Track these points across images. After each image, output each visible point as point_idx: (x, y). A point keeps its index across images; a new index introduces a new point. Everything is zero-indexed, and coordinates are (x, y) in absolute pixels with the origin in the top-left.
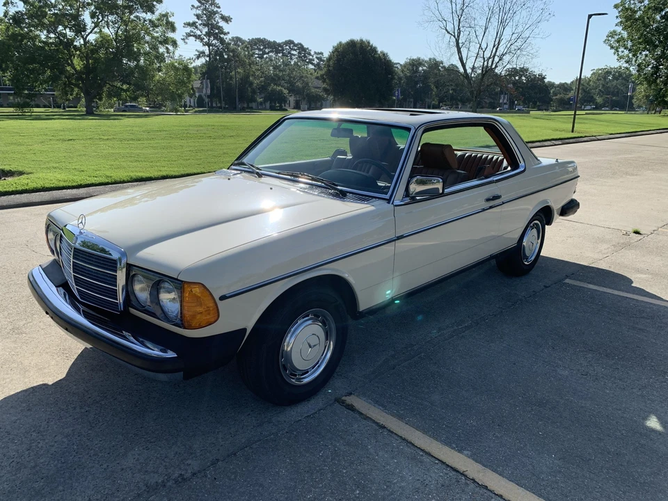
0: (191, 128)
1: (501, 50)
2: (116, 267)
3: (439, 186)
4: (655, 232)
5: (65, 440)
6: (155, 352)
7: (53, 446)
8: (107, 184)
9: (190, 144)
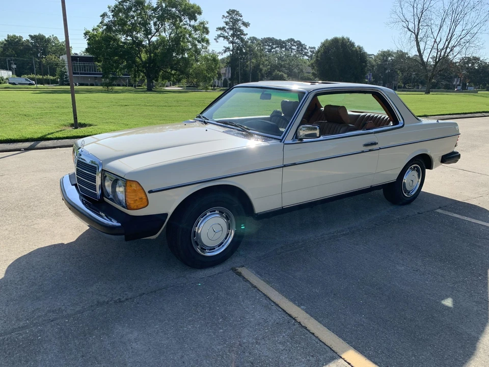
2: (97, 172)
3: (317, 132)
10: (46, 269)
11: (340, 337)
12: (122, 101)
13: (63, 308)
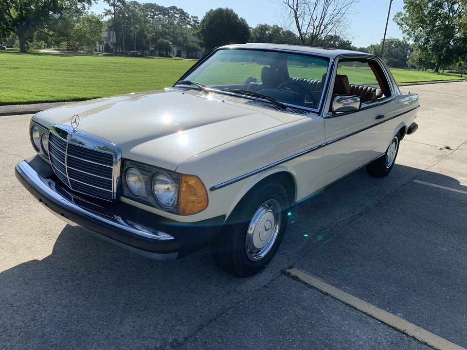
0: (109, 64)
4: (459, 148)
8: (52, 102)
9: (110, 76)
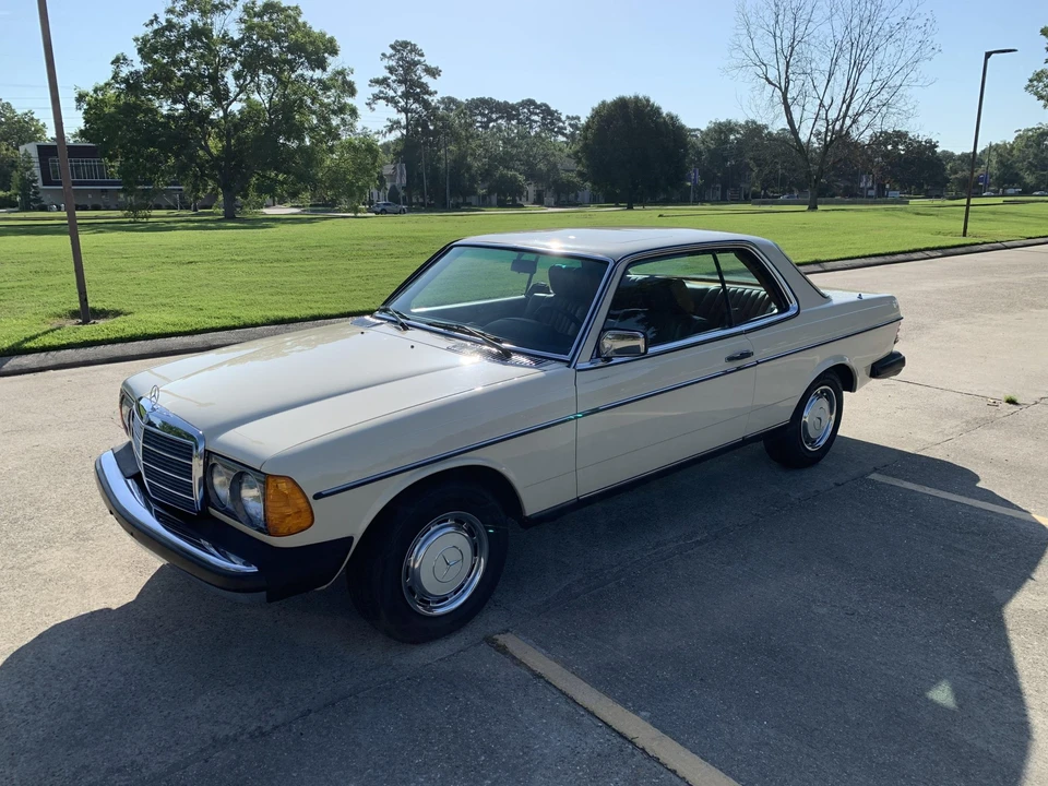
1: (855, 107)
2: (192, 455)
3: (641, 343)
4: (1043, 401)
5: (122, 679)
6: (238, 566)
7: (105, 686)
10: (84, 670)
11: (729, 773)
12: (180, 252)
13: (140, 759)
